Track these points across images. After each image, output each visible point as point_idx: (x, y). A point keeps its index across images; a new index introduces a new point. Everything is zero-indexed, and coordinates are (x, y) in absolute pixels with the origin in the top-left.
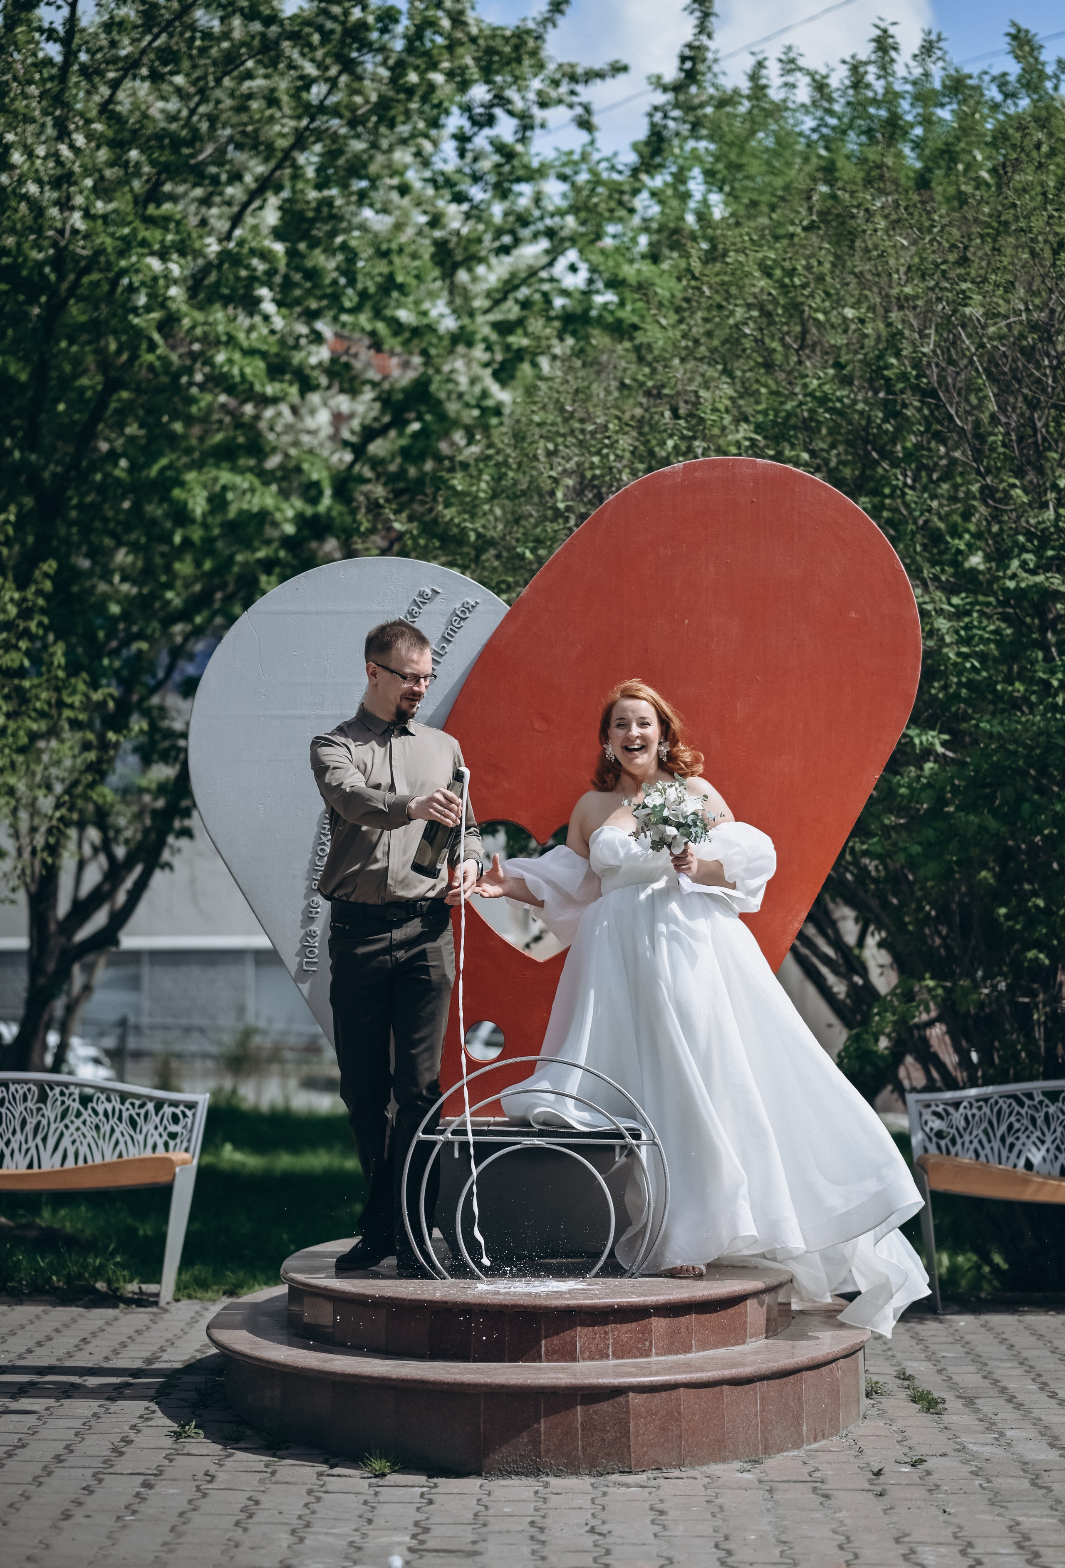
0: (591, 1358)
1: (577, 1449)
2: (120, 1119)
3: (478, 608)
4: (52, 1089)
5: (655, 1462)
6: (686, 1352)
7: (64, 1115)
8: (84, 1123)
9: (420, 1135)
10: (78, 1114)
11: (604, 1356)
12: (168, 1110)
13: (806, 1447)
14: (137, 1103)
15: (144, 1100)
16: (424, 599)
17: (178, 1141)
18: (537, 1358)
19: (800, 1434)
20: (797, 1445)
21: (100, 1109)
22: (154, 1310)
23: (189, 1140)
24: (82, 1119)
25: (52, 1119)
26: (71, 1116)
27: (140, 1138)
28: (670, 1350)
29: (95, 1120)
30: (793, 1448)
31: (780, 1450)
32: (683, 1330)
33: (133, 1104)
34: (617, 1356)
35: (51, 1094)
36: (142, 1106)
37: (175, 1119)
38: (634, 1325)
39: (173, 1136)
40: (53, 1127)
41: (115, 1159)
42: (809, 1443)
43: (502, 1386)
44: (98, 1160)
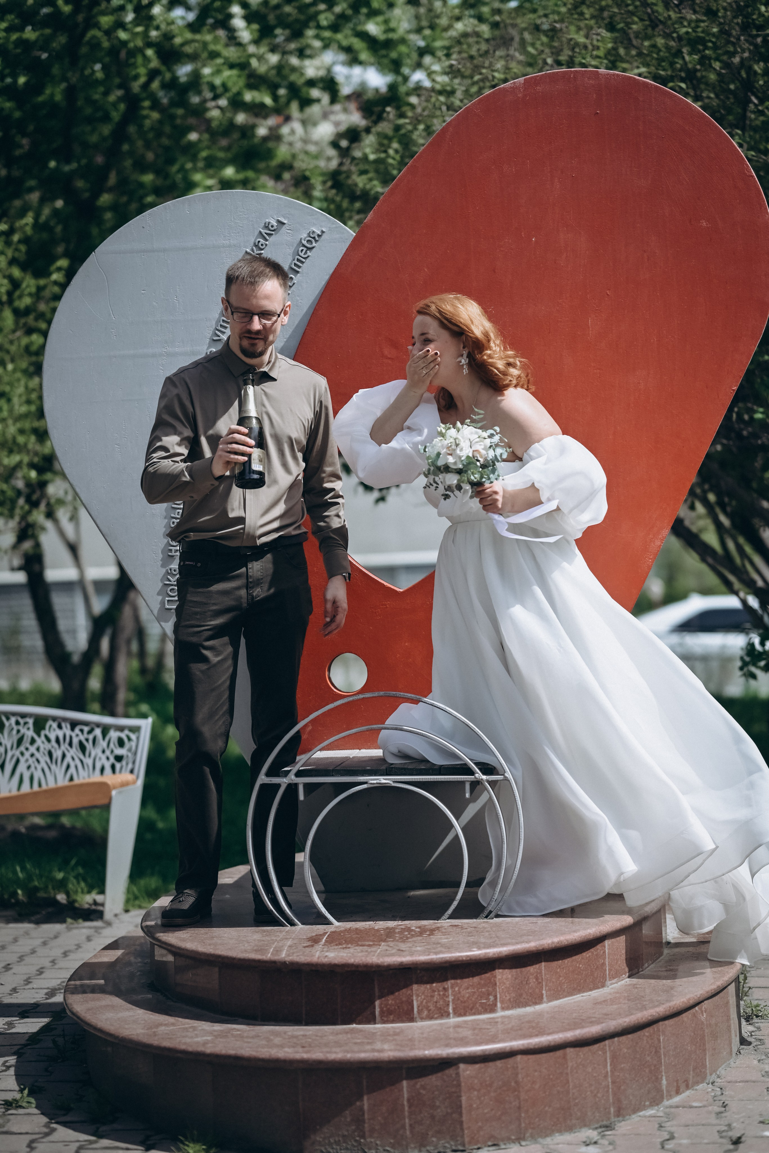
0: (430, 1018)
1: (403, 1127)
2: (71, 744)
3: (324, 236)
4: (8, 719)
5: (492, 1137)
6: (536, 1003)
7: (20, 741)
8: (38, 749)
9: (262, 779)
10: (33, 741)
11: (443, 1013)
12: (114, 735)
13: (666, 1103)
14: (86, 729)
15: (92, 726)
16: (269, 231)
17: (124, 762)
18: (372, 1020)
19: (659, 1090)
20: (656, 1101)
21: (53, 737)
22: (98, 924)
23: (134, 762)
24: (35, 746)
25: (9, 747)
26: (26, 743)
27: (89, 761)
28: (517, 1003)
29: (48, 746)
30: (651, 1105)
31: (636, 1110)
32: (532, 981)
33: (82, 731)
34: (458, 1013)
35: (7, 723)
36: (90, 732)
37: (121, 743)
38: (476, 979)
39: (119, 758)
40: (10, 754)
41: (66, 783)
42: (670, 1097)
43: (320, 1062)
44: (52, 784)
